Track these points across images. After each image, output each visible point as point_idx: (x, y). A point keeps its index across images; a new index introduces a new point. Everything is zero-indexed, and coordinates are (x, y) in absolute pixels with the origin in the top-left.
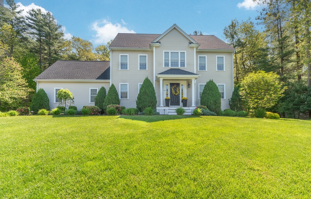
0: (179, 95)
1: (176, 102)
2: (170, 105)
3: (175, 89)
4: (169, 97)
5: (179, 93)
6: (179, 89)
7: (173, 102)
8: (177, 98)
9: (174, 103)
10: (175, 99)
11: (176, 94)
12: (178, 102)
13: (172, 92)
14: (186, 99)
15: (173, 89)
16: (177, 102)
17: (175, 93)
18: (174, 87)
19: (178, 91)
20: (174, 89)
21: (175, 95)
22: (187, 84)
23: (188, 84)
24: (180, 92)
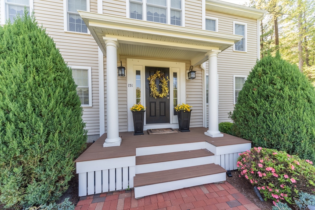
0: (169, 96)
1: (160, 115)
2: (147, 123)
3: (159, 81)
4: (143, 104)
5: (169, 92)
6: (169, 82)
7: (153, 114)
8: (162, 105)
9: (155, 116)
10: (158, 108)
11: (162, 96)
12: (165, 115)
13: (152, 89)
14: (189, 110)
15: (152, 83)
16: (163, 114)
17: (157, 93)
18: (154, 77)
19: (165, 87)
20: (155, 81)
21: (158, 97)
22: (186, 70)
23: (188, 71)
24: (169, 89)
